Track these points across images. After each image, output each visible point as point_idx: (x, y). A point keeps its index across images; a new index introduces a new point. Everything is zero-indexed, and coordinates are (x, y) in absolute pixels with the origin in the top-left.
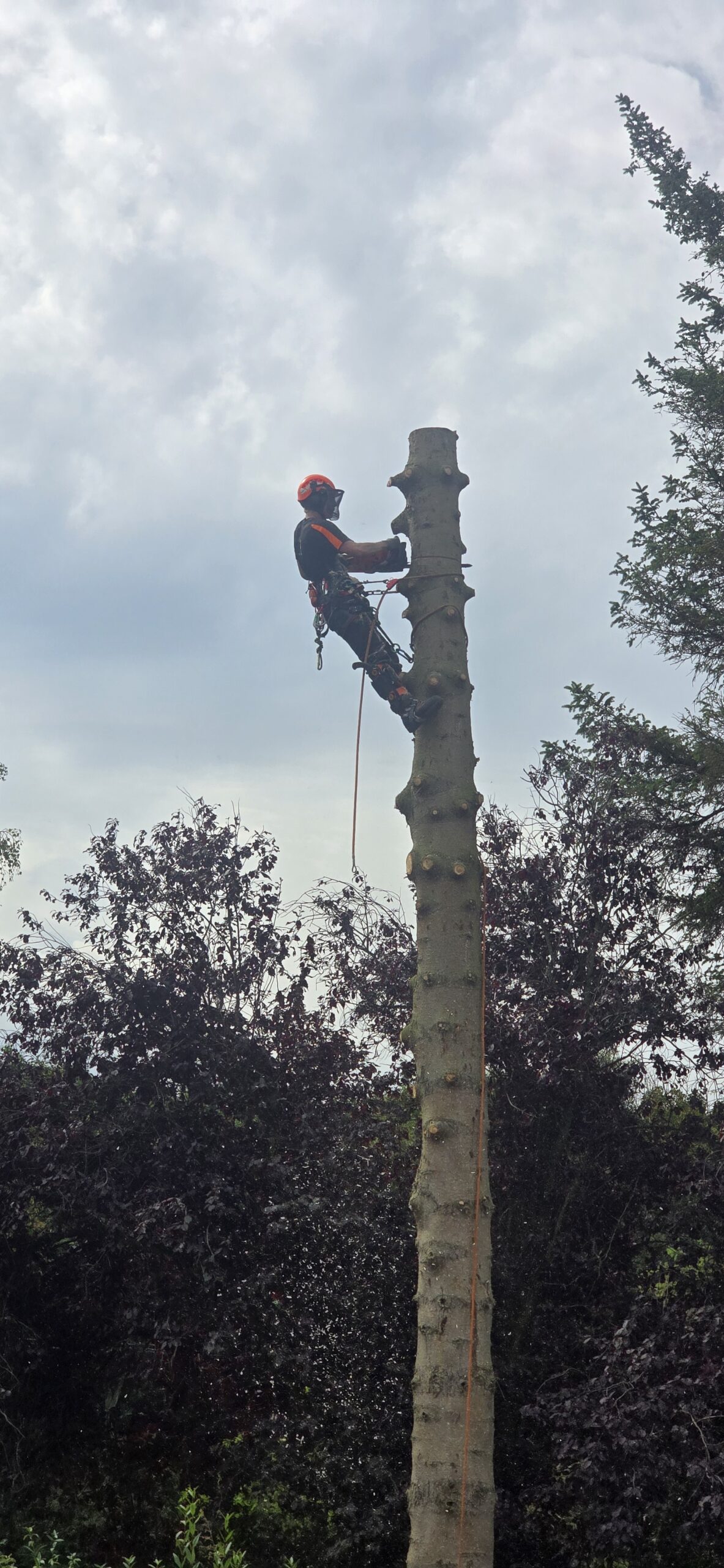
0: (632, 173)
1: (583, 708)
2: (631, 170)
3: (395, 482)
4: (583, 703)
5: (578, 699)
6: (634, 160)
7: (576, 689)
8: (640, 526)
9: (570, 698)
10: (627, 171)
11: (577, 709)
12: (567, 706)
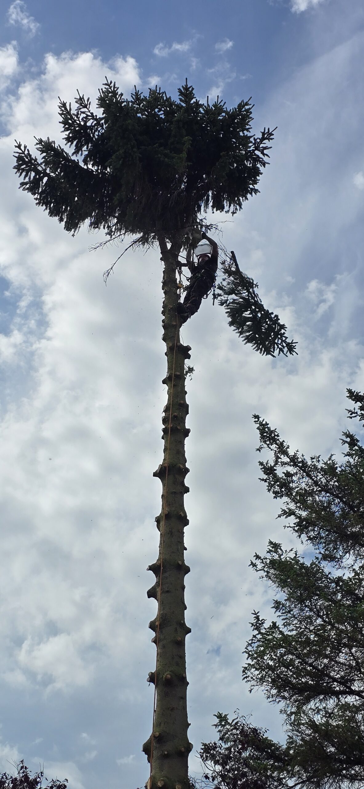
0: (260, 451)
1: (223, 726)
2: (259, 450)
3: (151, 568)
4: (223, 723)
5: (221, 721)
6: (261, 444)
7: (219, 716)
8: (256, 632)
9: (217, 721)
10: (258, 450)
11: (220, 727)
12: (215, 725)
